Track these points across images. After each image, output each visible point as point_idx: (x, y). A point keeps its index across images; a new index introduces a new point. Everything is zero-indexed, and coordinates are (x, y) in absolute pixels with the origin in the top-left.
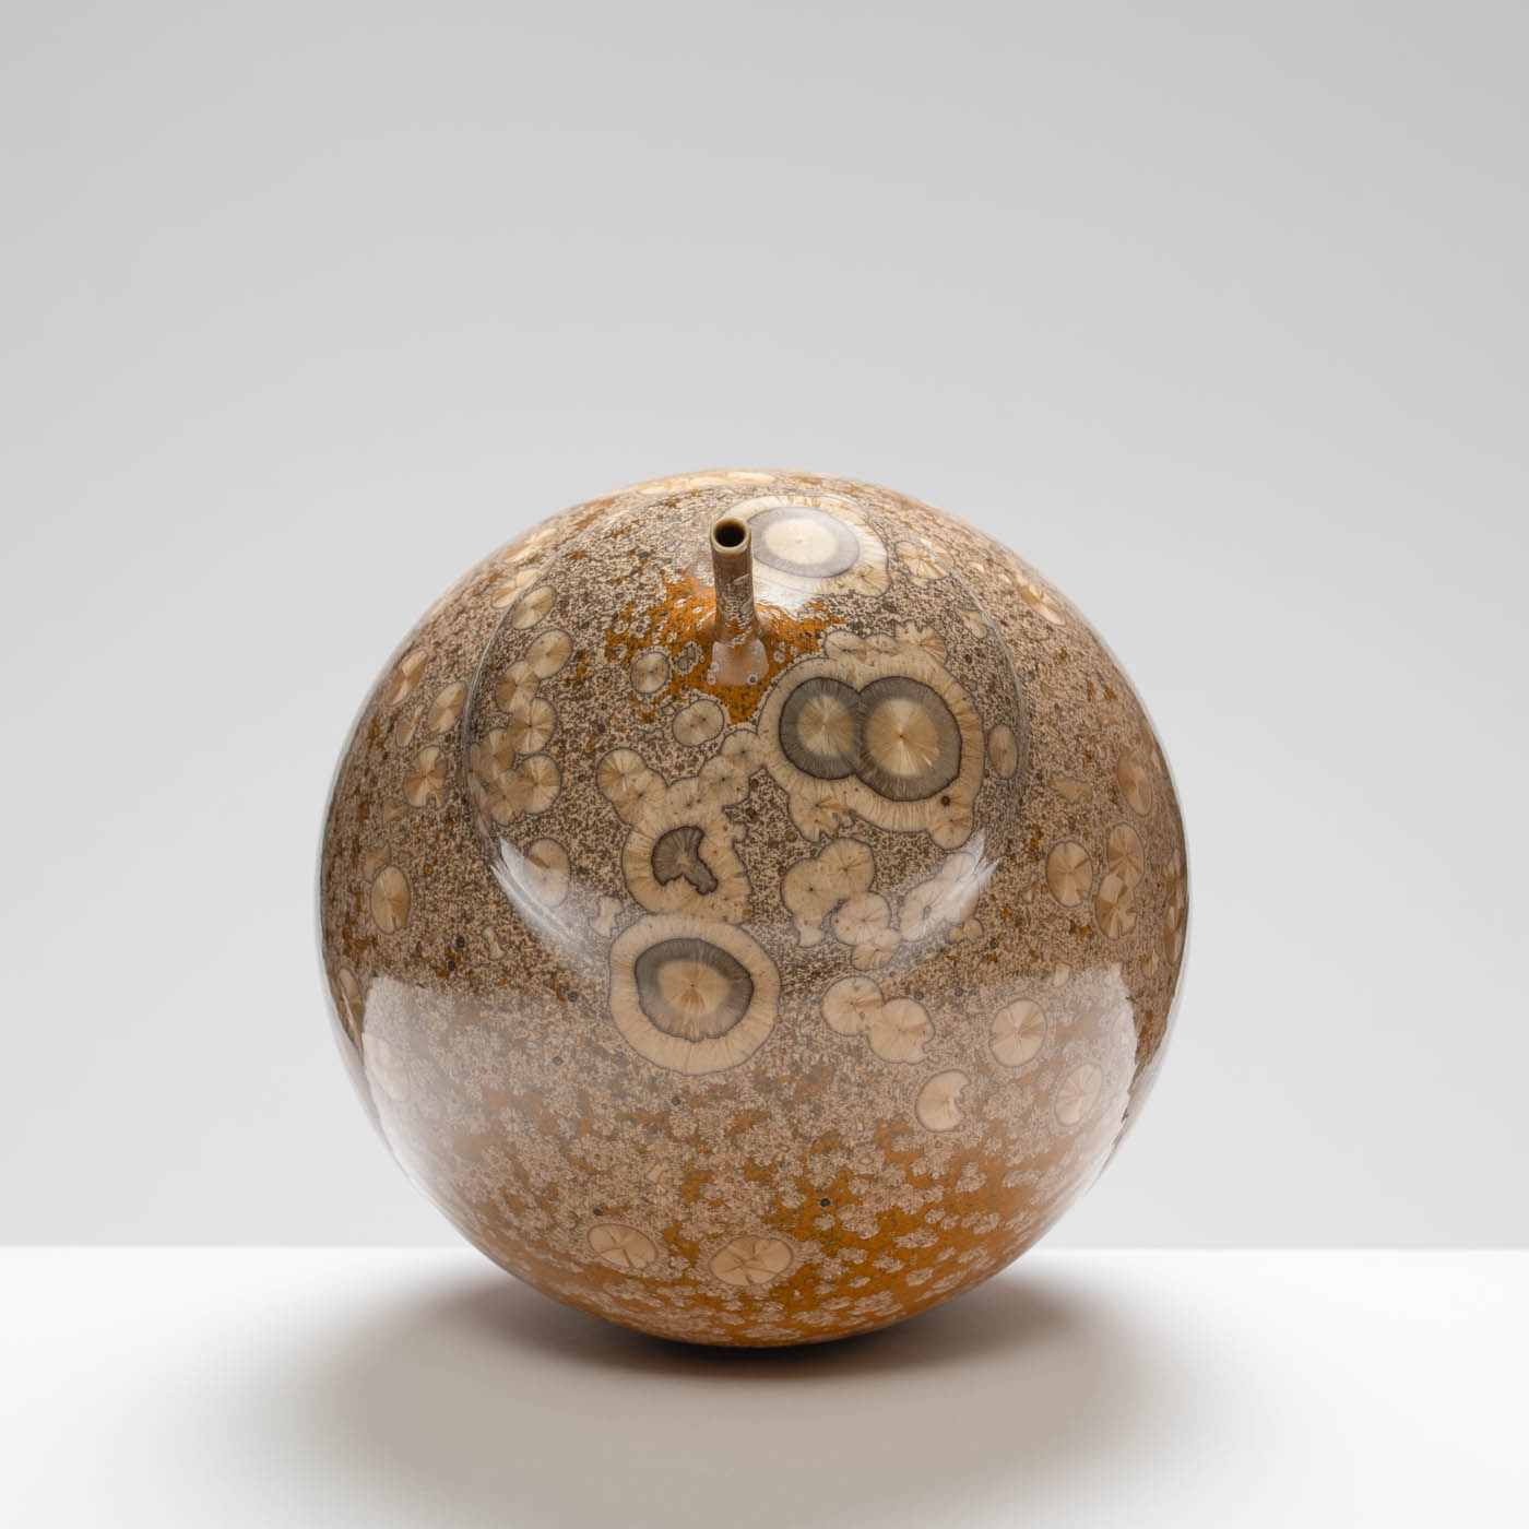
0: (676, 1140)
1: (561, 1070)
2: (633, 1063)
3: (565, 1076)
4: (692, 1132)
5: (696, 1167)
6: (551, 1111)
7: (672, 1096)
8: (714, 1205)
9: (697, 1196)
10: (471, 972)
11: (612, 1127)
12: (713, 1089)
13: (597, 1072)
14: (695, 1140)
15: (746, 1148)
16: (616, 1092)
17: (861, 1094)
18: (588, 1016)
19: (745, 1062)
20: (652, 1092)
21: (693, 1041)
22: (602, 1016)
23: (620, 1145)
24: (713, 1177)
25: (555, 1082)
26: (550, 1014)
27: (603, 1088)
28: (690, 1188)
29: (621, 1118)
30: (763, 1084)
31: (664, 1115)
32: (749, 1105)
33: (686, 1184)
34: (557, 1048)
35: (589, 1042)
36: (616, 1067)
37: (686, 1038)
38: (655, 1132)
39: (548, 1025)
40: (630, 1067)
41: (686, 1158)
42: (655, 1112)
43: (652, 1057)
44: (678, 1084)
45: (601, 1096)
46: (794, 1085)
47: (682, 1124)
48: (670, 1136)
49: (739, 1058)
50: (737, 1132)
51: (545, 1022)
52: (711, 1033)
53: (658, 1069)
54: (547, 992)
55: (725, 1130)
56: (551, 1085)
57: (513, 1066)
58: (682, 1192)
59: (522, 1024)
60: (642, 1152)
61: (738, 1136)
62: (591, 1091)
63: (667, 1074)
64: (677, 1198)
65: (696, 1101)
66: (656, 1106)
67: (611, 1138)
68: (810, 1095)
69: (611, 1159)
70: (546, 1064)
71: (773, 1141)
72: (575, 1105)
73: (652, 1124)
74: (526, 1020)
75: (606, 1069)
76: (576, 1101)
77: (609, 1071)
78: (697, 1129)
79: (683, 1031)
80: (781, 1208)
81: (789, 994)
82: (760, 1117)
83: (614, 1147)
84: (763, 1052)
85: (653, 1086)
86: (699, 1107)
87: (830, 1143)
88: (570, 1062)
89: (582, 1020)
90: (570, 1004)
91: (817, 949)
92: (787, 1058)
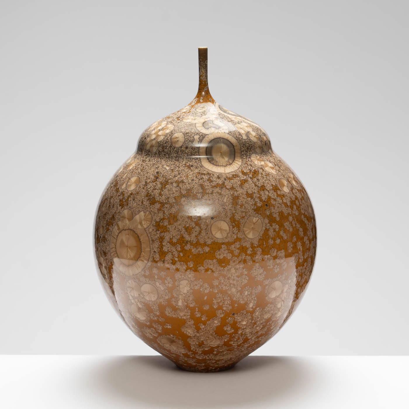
0: (228, 189)
1: (194, 182)
2: (212, 174)
3: (196, 183)
4: (231, 186)
5: (234, 195)
6: (195, 193)
7: (224, 179)
8: (241, 206)
9: (237, 204)
10: (163, 175)
11: (211, 190)
12: (233, 175)
13: (203, 179)
14: (232, 188)
15: (245, 189)
16: (210, 181)
17: (266, 178)
18: (197, 168)
19: (238, 169)
20: (219, 179)
21: (225, 166)
22: (201, 167)
23: (215, 194)
24: (239, 198)
25: (193, 185)
26: (187, 172)
27: (206, 182)
28: (234, 202)
29: (213, 187)
30: (244, 173)
31: (223, 183)
32: (242, 179)
33: (233, 201)
34: (192, 178)
35: (199, 173)
36: (208, 176)
37: (223, 166)
38: (222, 188)
39: (188, 174)
40: (212, 175)
41: (232, 193)
42: (221, 183)
43: (216, 171)
44: (224, 176)
45: (207, 184)
46: (251, 174)
47: (228, 184)
48: (226, 188)
49: (237, 169)
50: (242, 185)
51: (187, 174)
52: (228, 164)
53: (218, 174)
54: (185, 168)
55: (239, 185)
56: (193, 186)
57: (181, 187)
58: (233, 204)
59: (181, 177)
60: (220, 194)
61: (242, 186)
62: (203, 184)
63: (221, 174)
64: (232, 206)
65: (230, 179)
66: (221, 182)
67: (212, 193)
68: (255, 176)
69: (213, 199)
70: (190, 182)
71: (250, 187)
72: (200, 189)
73: (221, 186)
74: (182, 176)
75: (206, 177)
76: (200, 187)
77: (207, 177)
78: (232, 186)
79: (221, 165)
80: (257, 206)
81: (243, 155)
82: (246, 181)
83: (213, 195)
84: (242, 167)
85: (219, 178)
86: (231, 180)
87: (263, 188)
88: (196, 179)
89: (196, 169)
90: (192, 168)
91: (247, 140)
92: (247, 168)
